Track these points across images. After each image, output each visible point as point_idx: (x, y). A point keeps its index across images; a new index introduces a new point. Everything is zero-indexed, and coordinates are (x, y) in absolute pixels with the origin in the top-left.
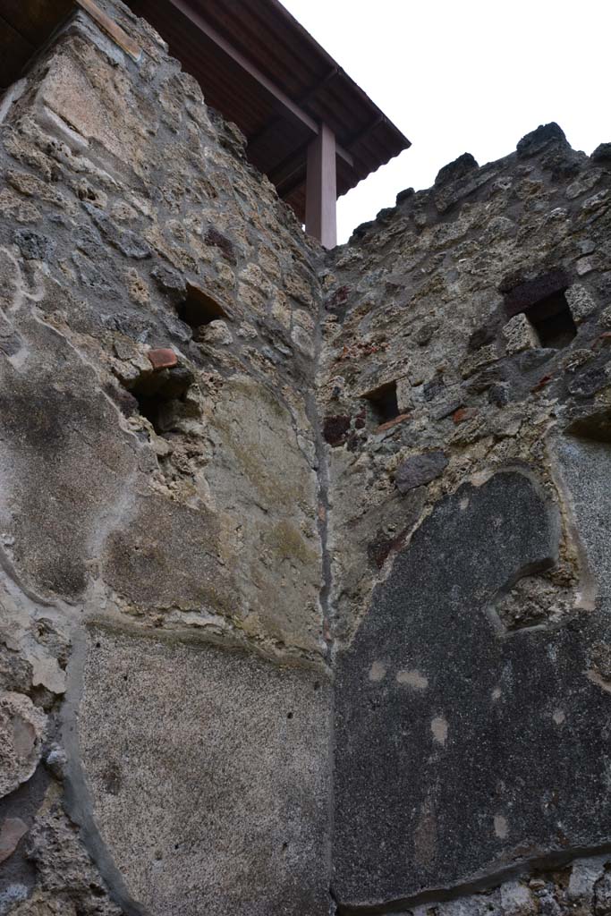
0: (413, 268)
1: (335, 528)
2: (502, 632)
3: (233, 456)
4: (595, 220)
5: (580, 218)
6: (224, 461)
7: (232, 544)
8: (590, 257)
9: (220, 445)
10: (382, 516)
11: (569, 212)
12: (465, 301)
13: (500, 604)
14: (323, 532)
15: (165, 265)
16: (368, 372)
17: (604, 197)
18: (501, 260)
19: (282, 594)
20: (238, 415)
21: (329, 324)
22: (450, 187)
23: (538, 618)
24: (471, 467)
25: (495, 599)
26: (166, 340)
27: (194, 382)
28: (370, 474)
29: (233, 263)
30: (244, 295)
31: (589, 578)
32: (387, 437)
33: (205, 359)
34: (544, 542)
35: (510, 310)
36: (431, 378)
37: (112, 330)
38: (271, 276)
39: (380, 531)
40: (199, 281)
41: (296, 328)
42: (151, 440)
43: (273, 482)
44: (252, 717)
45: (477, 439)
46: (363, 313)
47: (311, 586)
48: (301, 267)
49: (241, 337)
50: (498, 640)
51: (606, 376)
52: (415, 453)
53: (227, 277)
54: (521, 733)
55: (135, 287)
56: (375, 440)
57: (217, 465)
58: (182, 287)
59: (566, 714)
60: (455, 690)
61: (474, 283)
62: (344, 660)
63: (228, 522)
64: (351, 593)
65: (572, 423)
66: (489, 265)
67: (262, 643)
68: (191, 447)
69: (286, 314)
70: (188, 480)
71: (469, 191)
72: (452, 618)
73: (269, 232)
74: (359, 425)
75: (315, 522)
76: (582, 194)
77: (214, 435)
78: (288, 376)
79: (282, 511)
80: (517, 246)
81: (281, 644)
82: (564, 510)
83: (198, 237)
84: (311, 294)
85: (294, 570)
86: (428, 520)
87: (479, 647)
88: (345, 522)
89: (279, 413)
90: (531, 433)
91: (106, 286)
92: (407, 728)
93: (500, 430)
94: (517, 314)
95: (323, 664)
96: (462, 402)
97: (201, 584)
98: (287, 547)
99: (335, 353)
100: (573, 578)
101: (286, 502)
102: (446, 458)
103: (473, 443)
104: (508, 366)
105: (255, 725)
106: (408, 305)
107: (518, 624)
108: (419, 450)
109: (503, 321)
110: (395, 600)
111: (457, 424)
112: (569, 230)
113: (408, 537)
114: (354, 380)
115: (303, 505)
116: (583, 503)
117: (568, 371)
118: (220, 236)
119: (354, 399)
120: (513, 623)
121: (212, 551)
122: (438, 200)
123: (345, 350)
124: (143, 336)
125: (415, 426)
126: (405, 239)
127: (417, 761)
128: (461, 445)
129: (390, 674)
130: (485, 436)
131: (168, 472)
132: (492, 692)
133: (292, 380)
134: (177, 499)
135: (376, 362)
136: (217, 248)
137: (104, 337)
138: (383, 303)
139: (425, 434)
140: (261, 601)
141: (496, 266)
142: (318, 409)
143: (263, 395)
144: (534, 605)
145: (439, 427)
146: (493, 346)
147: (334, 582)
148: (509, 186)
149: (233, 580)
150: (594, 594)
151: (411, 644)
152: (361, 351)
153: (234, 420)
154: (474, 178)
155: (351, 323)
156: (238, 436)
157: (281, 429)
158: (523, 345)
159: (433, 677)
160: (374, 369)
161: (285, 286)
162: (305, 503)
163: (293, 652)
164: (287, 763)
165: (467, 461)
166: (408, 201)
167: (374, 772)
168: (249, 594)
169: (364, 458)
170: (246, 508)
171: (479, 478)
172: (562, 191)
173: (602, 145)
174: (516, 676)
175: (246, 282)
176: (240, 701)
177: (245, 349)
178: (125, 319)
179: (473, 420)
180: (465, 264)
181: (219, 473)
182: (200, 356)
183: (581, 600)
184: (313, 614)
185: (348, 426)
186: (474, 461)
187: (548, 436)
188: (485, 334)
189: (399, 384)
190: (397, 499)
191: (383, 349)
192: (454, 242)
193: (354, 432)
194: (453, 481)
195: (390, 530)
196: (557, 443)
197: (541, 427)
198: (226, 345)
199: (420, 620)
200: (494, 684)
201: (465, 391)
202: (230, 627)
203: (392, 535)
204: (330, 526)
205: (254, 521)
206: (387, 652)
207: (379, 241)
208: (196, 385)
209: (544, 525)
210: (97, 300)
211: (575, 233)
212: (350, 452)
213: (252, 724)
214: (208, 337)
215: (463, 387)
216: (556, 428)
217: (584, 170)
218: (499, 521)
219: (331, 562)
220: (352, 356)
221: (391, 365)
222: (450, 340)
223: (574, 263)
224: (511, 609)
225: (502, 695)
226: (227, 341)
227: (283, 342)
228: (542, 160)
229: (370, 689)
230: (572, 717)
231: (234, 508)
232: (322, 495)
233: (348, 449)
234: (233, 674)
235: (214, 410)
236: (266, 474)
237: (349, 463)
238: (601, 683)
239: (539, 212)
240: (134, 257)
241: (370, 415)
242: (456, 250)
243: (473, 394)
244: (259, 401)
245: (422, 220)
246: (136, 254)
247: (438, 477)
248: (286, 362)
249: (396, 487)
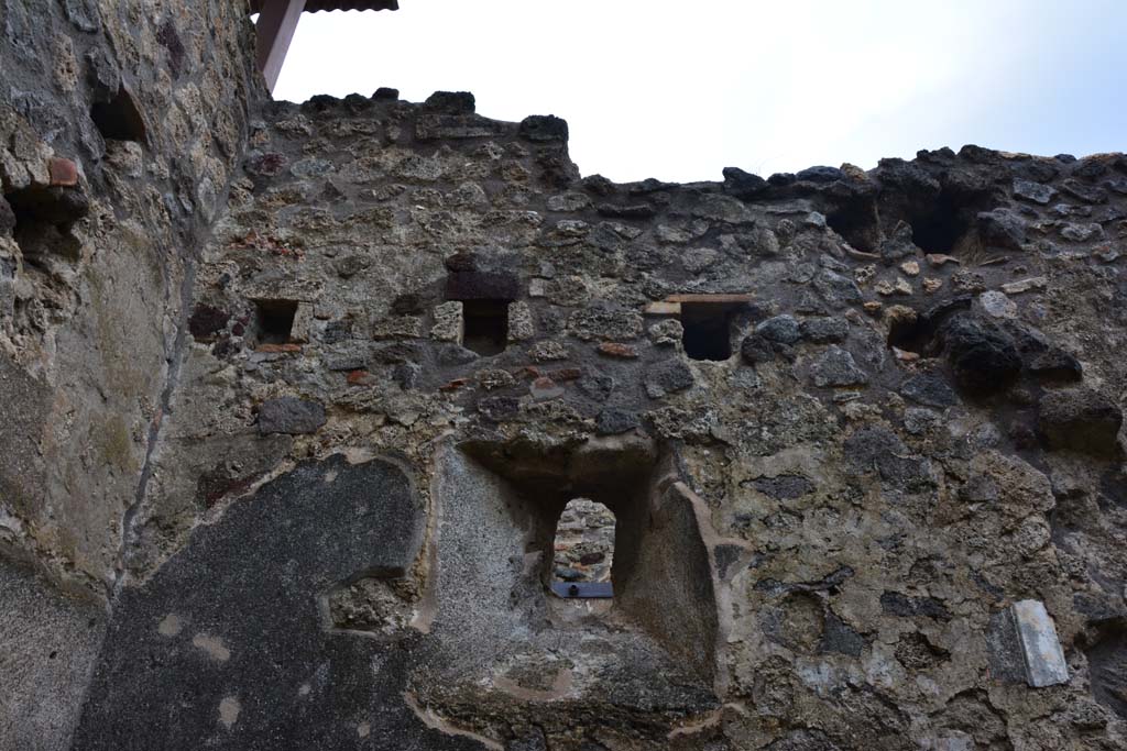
0: (364, 183)
1: (167, 439)
2: (328, 627)
3: (94, 324)
4: (564, 246)
5: (550, 234)
6: (84, 326)
7: (59, 432)
8: (546, 282)
9: (87, 304)
10: (230, 448)
11: (543, 222)
12: (406, 254)
13: (335, 596)
14: (153, 439)
15: (106, 50)
16: (271, 275)
17: (580, 229)
18: (459, 231)
19: (89, 506)
20: (116, 273)
21: (241, 190)
22: (438, 118)
23: (371, 624)
24: (350, 439)
25: (332, 589)
26: (73, 149)
27: (86, 215)
28: (230, 394)
29: (175, 75)
30: (171, 121)
31: (432, 600)
32: (266, 361)
33: (105, 188)
34: (402, 549)
35: (451, 290)
36: (339, 319)
37: (19, 113)
38: (206, 107)
39: (222, 465)
40: (133, 85)
41: (206, 179)
42: (16, 276)
43: (124, 365)
44: (13, 651)
45: (367, 411)
46: (287, 201)
47: (121, 501)
48: (238, 108)
49: (151, 173)
50: (322, 633)
51: (518, 410)
52: (291, 393)
53: (164, 91)
54: (320, 736)
55: (64, 66)
56: (250, 357)
57: (74, 329)
58: (114, 88)
59: (371, 729)
60: (259, 672)
61: (424, 240)
62: (130, 598)
63: (62, 403)
64: (163, 523)
65: (468, 440)
66: (447, 230)
67: (51, 561)
68: (51, 293)
69: (204, 159)
70: (37, 338)
71: (457, 135)
72: (279, 594)
73: (224, 52)
74: (237, 331)
75: (149, 425)
76: (562, 211)
77: (84, 290)
78: (178, 237)
79: (120, 403)
80: (481, 226)
81: (70, 566)
82: (430, 524)
83: (152, 27)
84: (237, 145)
85: (110, 478)
86: (284, 477)
87: (300, 635)
88: (182, 436)
89: (158, 282)
90: (425, 431)
91: (32, 51)
92: (190, 700)
93: (394, 414)
94: (456, 300)
95: (105, 598)
96: (365, 364)
97: (10, 474)
98: (112, 448)
99: (238, 230)
100: (416, 595)
101: (129, 393)
102: (325, 415)
103: (361, 413)
104: (426, 349)
105: (14, 662)
106: (342, 222)
107: (349, 623)
108: (298, 392)
109: (438, 299)
110: (217, 550)
111: (350, 384)
112: (536, 240)
113: (256, 485)
114: (249, 276)
115: (144, 401)
116: (450, 523)
117: (483, 386)
118: (176, 37)
119: (242, 298)
120: (344, 621)
121: (35, 435)
122: (420, 124)
123: (252, 234)
124: (51, 137)
125: (302, 363)
126: (368, 145)
127: (191, 740)
128: (346, 409)
129: (186, 635)
130: (376, 413)
131: (19, 321)
132: (300, 686)
133: (181, 244)
134: (19, 359)
135: (282, 267)
136: (166, 50)
137: (6, 119)
138: (315, 203)
139: (310, 378)
140: (66, 509)
141: (453, 234)
142: (195, 288)
143: (149, 255)
144: (371, 609)
145: (329, 377)
146: (419, 321)
147: (145, 502)
148: (498, 157)
149: (45, 475)
150: (432, 618)
151: (222, 607)
152: (270, 245)
153: (111, 277)
154: (468, 125)
155: (268, 204)
156: (107, 299)
157: (153, 304)
158: (450, 337)
159: (238, 651)
160: (278, 276)
161: (215, 125)
162: (146, 400)
163: (79, 577)
164: (32, 713)
165: (348, 429)
166: (388, 102)
167: (133, 741)
168: (56, 497)
169: (230, 372)
170: (86, 389)
171: (356, 455)
172: (545, 196)
173: (598, 176)
174: (332, 677)
175: (180, 105)
176: (7, 629)
177: (150, 189)
178: (39, 105)
179: (370, 388)
180: (420, 212)
181: (71, 337)
182: (101, 181)
183: (417, 619)
184: (112, 536)
185: (224, 326)
186: (355, 433)
187: (441, 443)
188: (416, 303)
189: (301, 307)
190: (252, 436)
191: (296, 257)
192: (420, 182)
193: (228, 336)
194: (325, 445)
195: (234, 468)
196: (447, 454)
197: (438, 430)
198: (132, 177)
199: (240, 583)
200: (305, 678)
201: (372, 353)
202: (23, 534)
203: (235, 475)
204: (161, 434)
205: (89, 408)
206: (189, 607)
207: (338, 128)
208: (88, 221)
209: (408, 532)
210: (12, 63)
211: (541, 247)
212: (215, 358)
213: (10, 660)
214: (117, 159)
215: (371, 348)
216: (452, 438)
217: (573, 189)
218: (362, 510)
219: (149, 477)
220: (258, 246)
221: (300, 281)
222: (375, 288)
223: (529, 279)
224: (346, 605)
225: (310, 692)
226: (135, 174)
227: (189, 194)
228: (540, 152)
229: (156, 643)
230: (376, 734)
231: (74, 385)
232: (166, 395)
233: (214, 353)
234: (11, 595)
235: (93, 257)
236: (120, 354)
237: (209, 369)
238: (416, 709)
239: (516, 204)
240: (77, 26)
241: (252, 323)
242: (419, 192)
243: (379, 361)
244: (143, 261)
245: (395, 134)
246: (81, 23)
247: (311, 434)
248: (183, 220)
249: (256, 421)
